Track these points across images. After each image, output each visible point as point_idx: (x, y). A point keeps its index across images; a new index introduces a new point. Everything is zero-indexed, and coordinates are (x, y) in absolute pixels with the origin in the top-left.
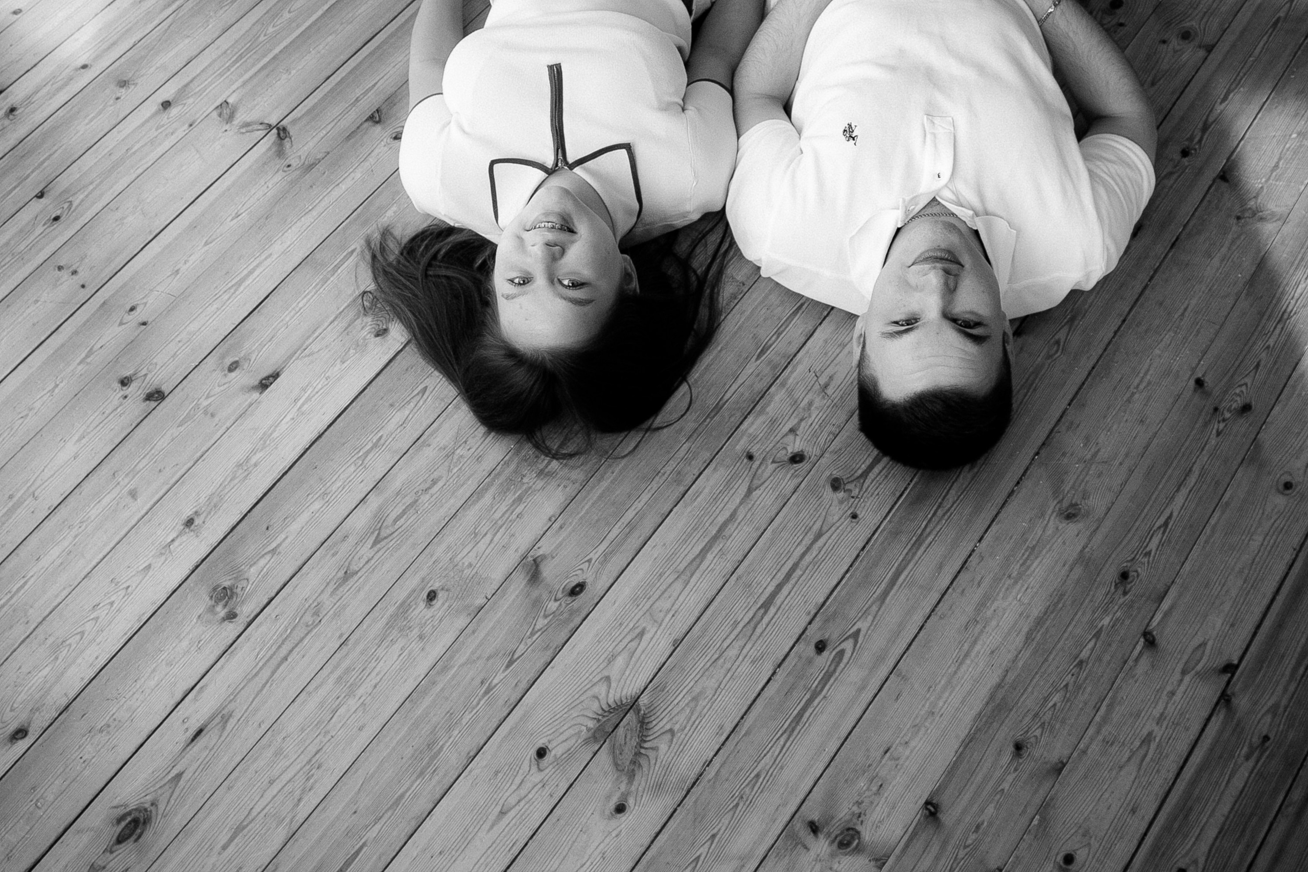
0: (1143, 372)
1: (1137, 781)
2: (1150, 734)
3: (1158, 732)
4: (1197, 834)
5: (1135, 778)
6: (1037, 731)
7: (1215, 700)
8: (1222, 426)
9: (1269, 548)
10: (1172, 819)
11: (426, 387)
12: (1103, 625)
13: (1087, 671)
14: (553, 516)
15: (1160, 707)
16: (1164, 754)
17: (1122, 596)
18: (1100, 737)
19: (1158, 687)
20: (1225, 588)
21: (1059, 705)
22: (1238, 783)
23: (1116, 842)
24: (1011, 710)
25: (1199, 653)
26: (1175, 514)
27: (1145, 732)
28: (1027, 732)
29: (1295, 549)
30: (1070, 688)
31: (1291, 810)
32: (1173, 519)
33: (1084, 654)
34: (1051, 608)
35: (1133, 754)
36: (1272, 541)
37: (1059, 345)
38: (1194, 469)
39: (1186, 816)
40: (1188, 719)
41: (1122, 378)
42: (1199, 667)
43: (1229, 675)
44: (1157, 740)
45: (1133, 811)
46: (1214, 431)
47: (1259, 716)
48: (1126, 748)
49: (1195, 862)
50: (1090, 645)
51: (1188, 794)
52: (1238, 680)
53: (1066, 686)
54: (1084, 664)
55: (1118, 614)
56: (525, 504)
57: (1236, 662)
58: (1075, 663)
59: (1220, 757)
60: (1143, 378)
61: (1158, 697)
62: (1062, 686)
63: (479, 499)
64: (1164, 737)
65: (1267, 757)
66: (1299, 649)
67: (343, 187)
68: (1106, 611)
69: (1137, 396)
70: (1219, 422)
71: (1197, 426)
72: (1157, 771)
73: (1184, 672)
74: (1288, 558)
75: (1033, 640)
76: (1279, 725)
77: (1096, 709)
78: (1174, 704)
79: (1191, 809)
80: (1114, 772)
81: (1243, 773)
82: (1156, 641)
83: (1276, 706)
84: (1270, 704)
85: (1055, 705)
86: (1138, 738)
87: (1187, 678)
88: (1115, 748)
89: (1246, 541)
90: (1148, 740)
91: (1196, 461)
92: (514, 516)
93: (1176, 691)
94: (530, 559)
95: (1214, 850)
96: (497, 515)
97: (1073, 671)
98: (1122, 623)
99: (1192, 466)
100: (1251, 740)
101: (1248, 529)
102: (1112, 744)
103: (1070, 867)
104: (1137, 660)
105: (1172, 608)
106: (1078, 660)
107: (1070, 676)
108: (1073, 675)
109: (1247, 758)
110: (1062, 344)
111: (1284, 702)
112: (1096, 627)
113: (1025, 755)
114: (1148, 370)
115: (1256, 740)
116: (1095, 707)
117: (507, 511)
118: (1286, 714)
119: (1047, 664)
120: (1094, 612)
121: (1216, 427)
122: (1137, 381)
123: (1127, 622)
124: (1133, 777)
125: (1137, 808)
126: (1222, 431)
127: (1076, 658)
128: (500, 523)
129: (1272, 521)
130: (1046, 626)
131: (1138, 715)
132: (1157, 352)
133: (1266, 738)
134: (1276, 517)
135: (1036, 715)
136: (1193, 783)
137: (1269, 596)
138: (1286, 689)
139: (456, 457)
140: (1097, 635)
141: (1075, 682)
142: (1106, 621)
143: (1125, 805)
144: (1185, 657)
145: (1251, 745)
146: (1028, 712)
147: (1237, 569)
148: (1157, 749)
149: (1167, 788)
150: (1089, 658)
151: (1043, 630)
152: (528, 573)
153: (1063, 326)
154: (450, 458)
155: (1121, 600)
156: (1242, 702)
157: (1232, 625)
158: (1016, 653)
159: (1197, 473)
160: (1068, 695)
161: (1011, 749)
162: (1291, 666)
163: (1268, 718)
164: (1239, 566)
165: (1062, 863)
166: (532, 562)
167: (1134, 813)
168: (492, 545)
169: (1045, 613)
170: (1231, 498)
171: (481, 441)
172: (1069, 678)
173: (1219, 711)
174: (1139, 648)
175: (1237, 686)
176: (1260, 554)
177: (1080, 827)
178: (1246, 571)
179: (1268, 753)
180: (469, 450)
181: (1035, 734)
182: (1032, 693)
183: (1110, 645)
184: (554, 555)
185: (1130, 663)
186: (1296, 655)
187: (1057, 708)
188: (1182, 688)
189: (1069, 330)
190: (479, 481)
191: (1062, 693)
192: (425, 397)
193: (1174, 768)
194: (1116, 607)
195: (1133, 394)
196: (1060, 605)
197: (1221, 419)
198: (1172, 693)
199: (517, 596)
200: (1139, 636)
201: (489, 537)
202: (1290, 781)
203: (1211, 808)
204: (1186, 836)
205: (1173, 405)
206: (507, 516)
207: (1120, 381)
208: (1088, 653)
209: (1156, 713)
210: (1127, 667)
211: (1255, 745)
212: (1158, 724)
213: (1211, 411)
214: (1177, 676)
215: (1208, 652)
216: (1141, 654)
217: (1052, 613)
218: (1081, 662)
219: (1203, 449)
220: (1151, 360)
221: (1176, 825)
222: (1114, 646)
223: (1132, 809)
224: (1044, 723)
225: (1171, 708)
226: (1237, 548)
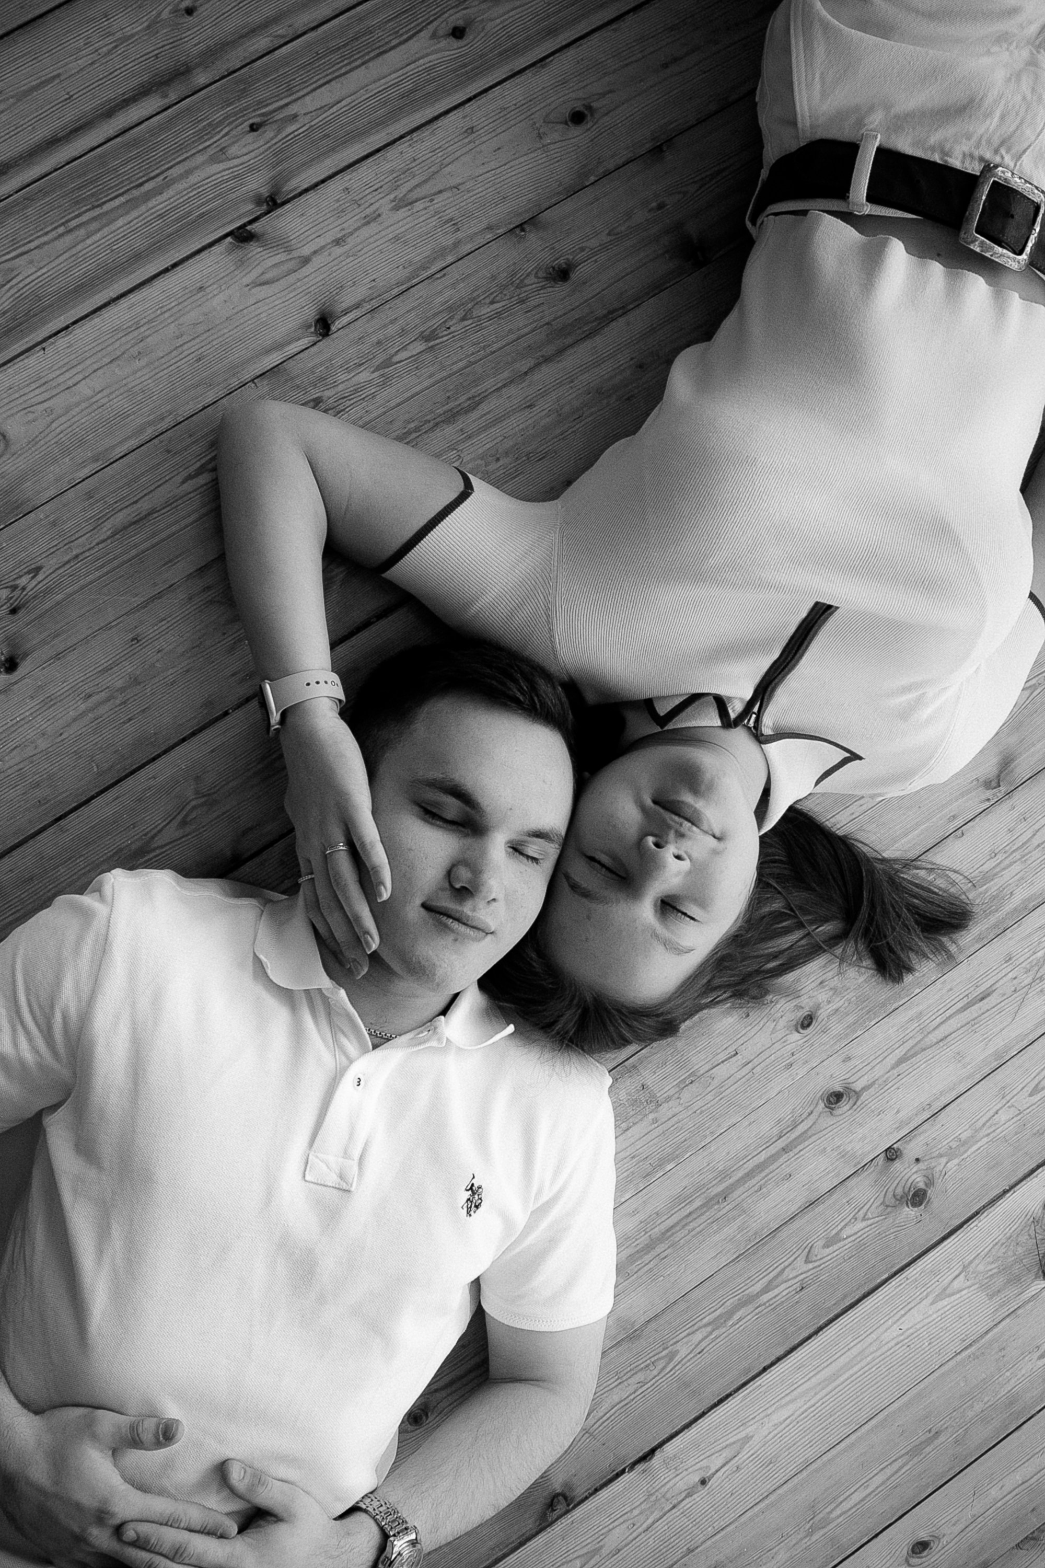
0: (86, 720)
1: (445, 162)
2: (396, 208)
3: (384, 204)
4: (412, 66)
5: (447, 166)
6: (530, 282)
7: (288, 206)
8: (23, 581)
9: (79, 368)
10: (429, 98)
11: (1030, 1095)
12: (373, 372)
13: (430, 324)
14: (957, 837)
15: (365, 232)
16: (395, 175)
17: (325, 399)
18: (460, 235)
19: (352, 259)
20: (180, 341)
21: (487, 301)
22: (325, 96)
23: (513, 108)
24: (547, 324)
25: (268, 276)
26: (179, 479)
27: (402, 213)
28: (543, 288)
29: (44, 349)
30: (461, 314)
31: (281, 30)
32: (185, 474)
33: (419, 347)
34: (427, 427)
35: (431, 197)
36: (68, 375)
37: (186, 816)
38: (109, 533)
39: (412, 91)
40: (338, 201)
41: (124, 723)
42: (282, 257)
43: (249, 228)
44: (392, 196)
45: (471, 130)
46: (40, 577)
47: (246, 158)
48: (436, 206)
49: (434, 36)
50: (403, 355)
51: (394, 115)
52: (239, 217)
53: (464, 319)
54: (427, 333)
55: (343, 377)
56: (980, 870)
57: (229, 239)
58: (438, 341)
59: (327, 136)
60: (92, 709)
61: (359, 248)
62: (470, 322)
63: (1029, 899)
64: (381, 196)
65: (267, 105)
66: (135, 214)
67: (1018, 1477)
68: (356, 391)
69: (119, 684)
70: (24, 589)
71: (59, 597)
72: (415, 160)
73: (306, 261)
74: (62, 342)
75: (474, 397)
76: (226, 134)
77: (445, 271)
78: (343, 229)
79: (402, 96)
80: (469, 185)
81: (311, 103)
82: (317, 317)
83: (213, 160)
84: (221, 166)
85: (492, 303)
86: (415, 210)
87: (306, 251)
88: (451, 212)
89: (105, 393)
90: (401, 204)
91: (98, 544)
92: (1000, 857)
93: (333, 241)
94: (1003, 789)
95: (405, 37)
96: (1017, 867)
97: (445, 333)
98: (347, 362)
99: (108, 538)
100: (276, 136)
101: (89, 410)
102: (452, 220)
103: (582, 109)
104: (357, 306)
105: (268, 351)
106: (432, 343)
107: (452, 329)
108: (449, 328)
109: (295, 116)
110: (180, 818)
111: (200, 159)
112: (382, 375)
113: (562, 261)
114: (75, 720)
115: (268, 133)
116: (444, 275)
117: (1004, 869)
118: (208, 143)
119: (472, 359)
120: (373, 396)
121: (34, 583)
122: (102, 710)
123: (338, 361)
124: (448, 169)
125: (466, 131)
126: (29, 572)
127: (432, 347)
128: (1017, 855)
129: (46, 405)
130: (446, 408)
131: (396, 238)
132: (43, 744)
133: (253, 128)
134: (40, 408)
135: (522, 301)
136: (381, 123)
137: (124, 303)
138: (188, 173)
139: (1032, 973)
140: (387, 363)
141: (451, 318)
142: (364, 376)
143: (477, 142)
144: (292, 278)
145: (279, 131)
146: (529, 311)
147: (144, 361)
148: (398, 186)
149: (415, 134)
150: (415, 340)
151: (451, 405)
152: (1012, 772)
153: (158, 847)
154: (1038, 976)
155: (327, 393)
156: (258, 184)
157: (201, 288)
158: (504, 390)
159: (108, 525)
160: (470, 306)
161: (574, 276)
162: (160, 198)
163: (233, 150)
164: (138, 364)
165: (589, 118)
166: (1001, 784)
167: (472, 128)
168: (1036, 827)
169: (437, 425)
170: (83, 465)
171: (997, 985)
172: (457, 327)
173: (292, 191)
174: (345, 320)
175: (248, 209)
176: (95, 366)
177: (543, 146)
178: (134, 351)
179: (264, 111)
180: (1015, 978)
181: (536, 280)
182: (511, 331)
183: (379, 343)
184: (975, 783)
185: (367, 307)
186: (143, 208)
187: (492, 297)
188: (321, 242)
189: (155, 835)
190: (1019, 926)
191: (474, 314)
192: (1036, 1081)
193: (392, 153)
194: (341, 387)
195: (122, 690)
196: (412, 425)
197: (17, 593)
198: (338, 242)
199: (1034, 745)
200: (335, 335)
201: (1035, 841)
202: (259, 63)
203: (378, 84)
204: (428, 70)
205: (73, 648)
206: (1007, 862)
207: (130, 720)
208: (411, 347)
209: (374, 227)
210: (375, 303)
211: (275, 126)
212: (379, 215)
213: (21, 613)
214: (317, 262)
215: (259, 270)
216: (346, 312)
217: (429, 421)
218: (427, 339)
219: (77, 556)
220: (61, 735)
221: (430, 88)
222: (374, 339)
223: (473, 132)
224: (517, 287)
225: (351, 224)
226: (126, 388)
